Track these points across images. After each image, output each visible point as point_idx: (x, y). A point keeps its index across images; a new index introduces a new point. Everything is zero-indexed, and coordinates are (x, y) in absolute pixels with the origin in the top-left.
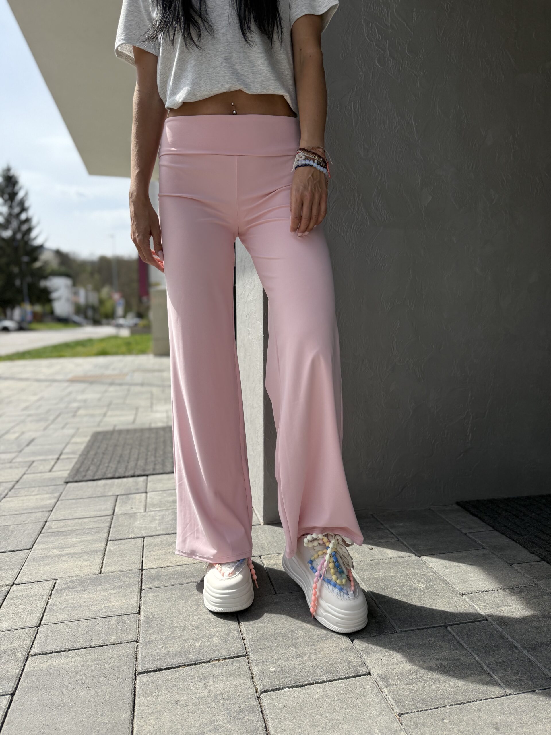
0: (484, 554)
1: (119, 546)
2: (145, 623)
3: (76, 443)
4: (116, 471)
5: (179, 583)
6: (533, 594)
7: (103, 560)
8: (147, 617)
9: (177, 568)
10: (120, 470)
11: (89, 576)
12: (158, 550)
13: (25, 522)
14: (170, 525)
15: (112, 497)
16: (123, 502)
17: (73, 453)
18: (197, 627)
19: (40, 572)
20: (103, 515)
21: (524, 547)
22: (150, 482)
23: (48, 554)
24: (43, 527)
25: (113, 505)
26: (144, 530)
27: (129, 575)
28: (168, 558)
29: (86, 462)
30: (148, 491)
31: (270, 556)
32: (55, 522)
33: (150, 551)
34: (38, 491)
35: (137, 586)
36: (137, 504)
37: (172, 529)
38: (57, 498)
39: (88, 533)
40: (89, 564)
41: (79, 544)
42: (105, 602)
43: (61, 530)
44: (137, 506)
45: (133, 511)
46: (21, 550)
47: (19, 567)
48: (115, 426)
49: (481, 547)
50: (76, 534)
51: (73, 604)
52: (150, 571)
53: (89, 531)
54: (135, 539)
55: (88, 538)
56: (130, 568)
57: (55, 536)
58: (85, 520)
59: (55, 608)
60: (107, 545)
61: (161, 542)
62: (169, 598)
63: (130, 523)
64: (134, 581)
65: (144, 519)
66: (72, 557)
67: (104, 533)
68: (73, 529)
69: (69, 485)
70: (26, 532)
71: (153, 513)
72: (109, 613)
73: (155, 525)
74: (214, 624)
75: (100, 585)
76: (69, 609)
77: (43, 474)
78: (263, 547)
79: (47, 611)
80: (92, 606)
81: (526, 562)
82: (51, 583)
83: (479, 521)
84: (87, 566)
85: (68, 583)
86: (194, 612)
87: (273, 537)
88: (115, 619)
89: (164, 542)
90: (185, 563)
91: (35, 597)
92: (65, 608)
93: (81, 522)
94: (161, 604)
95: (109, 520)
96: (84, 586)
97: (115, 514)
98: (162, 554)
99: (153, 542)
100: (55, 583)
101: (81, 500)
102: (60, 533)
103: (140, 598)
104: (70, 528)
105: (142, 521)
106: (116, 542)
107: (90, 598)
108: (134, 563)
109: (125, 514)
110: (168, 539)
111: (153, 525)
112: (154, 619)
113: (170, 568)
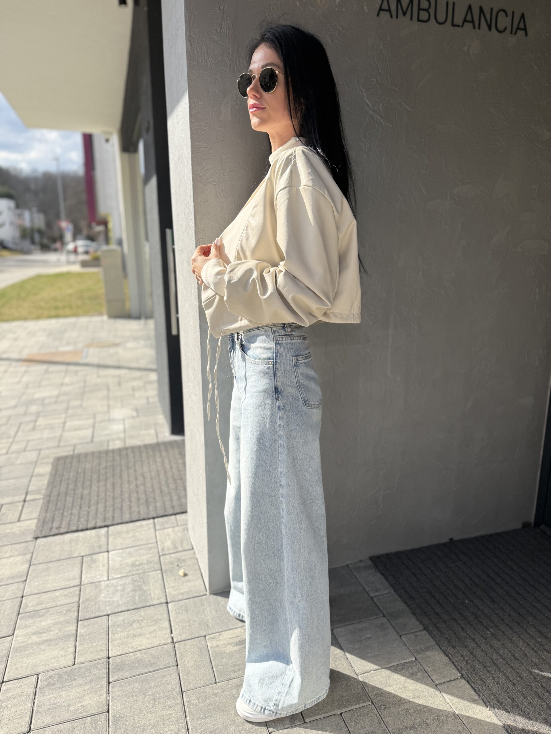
0: (382, 624)
1: (88, 627)
2: (114, 725)
3: (40, 475)
4: (78, 521)
5: (139, 673)
6: (410, 672)
7: (76, 646)
8: (114, 717)
9: (137, 654)
10: (82, 520)
11: (65, 669)
12: (121, 632)
13: (4, 599)
14: (130, 598)
15: (78, 558)
16: (89, 566)
17: (38, 492)
18: (154, 726)
19: (24, 665)
20: (72, 585)
21: (414, 614)
22: (111, 535)
23: (29, 642)
24: (21, 605)
25: (79, 571)
26: (108, 605)
27: (99, 666)
28: (130, 641)
29: (50, 506)
30: (109, 550)
31: (212, 636)
32: (31, 597)
33: (114, 634)
34: (11, 551)
35: (105, 679)
36: (101, 568)
37: (132, 604)
38: (29, 562)
39: (60, 612)
40: (64, 654)
41: (53, 628)
42: (80, 701)
43: (36, 609)
44: (100, 572)
45: (97, 578)
46: (4, 637)
47: (5, 659)
48: (75, 446)
49: (382, 615)
50: (51, 614)
51: (55, 704)
52: (115, 659)
53: (61, 610)
54: (101, 618)
55: (61, 619)
56: (98, 657)
57: (32, 617)
58: (57, 593)
59: (41, 710)
60: (77, 627)
61: (124, 620)
62: (132, 692)
63: (96, 596)
64: (103, 673)
65: (108, 591)
66: (49, 645)
67: (74, 611)
68: (47, 606)
69: (39, 540)
70: (6, 613)
71: (115, 581)
72: (85, 713)
73: (117, 599)
74: (167, 722)
75: (75, 679)
76: (52, 710)
77: (12, 525)
78: (207, 625)
79: (34, 714)
80: (70, 706)
81: (413, 631)
82: (34, 678)
83: (384, 581)
84: (62, 656)
85: (48, 679)
86: (151, 708)
87: (217, 611)
88: (90, 720)
89: (126, 621)
90: (144, 647)
91: (22, 698)
92: (48, 709)
93: (54, 597)
94: (125, 701)
95: (78, 592)
96: (62, 682)
97: (82, 584)
98: (125, 637)
99: (115, 623)
100: (38, 678)
101: (50, 565)
102: (36, 614)
103: (109, 693)
104: (44, 606)
105: (106, 593)
106: (86, 623)
107: (69, 696)
108: (102, 650)
109: (91, 583)
110: (129, 618)
111: (116, 599)
112: (120, 719)
113: (132, 654)
